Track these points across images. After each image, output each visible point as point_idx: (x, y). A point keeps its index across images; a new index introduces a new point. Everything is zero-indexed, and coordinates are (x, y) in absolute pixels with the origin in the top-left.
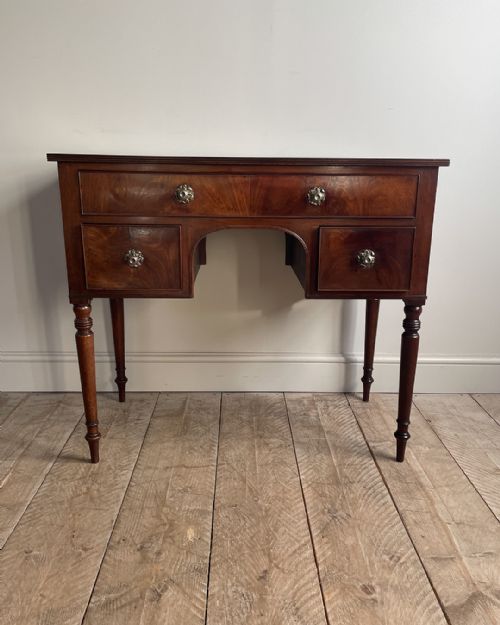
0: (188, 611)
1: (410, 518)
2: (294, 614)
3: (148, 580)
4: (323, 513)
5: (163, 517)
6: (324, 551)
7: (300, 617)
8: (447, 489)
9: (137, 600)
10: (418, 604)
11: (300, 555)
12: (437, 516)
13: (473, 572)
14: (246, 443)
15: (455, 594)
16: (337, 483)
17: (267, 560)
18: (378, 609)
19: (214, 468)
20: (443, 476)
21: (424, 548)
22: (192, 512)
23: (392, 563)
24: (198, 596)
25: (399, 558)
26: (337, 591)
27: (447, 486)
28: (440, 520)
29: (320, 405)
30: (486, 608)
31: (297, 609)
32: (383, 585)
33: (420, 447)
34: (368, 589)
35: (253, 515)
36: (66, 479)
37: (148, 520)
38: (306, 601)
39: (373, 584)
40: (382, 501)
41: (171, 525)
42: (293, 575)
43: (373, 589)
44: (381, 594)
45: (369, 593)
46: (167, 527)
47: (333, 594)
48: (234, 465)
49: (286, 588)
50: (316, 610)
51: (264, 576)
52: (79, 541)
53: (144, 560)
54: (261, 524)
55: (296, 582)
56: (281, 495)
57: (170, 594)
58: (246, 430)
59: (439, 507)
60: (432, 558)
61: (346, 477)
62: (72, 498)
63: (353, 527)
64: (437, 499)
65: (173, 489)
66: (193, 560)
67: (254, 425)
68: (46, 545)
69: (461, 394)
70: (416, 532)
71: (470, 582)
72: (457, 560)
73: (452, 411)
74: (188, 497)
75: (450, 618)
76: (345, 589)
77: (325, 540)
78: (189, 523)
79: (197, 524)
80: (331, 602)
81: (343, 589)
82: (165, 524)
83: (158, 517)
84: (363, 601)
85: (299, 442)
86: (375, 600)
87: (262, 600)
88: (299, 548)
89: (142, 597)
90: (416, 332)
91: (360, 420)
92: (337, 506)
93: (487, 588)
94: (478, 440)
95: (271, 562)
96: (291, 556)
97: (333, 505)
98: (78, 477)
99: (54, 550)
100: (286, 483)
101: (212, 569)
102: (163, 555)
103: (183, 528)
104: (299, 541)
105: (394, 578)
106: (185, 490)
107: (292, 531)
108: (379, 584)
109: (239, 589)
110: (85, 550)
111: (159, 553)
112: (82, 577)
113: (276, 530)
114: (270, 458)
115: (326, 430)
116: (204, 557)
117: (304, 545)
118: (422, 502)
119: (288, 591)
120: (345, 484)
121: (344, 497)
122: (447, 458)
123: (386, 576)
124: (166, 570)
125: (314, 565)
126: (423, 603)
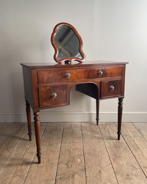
0: (81, 180)
1: (137, 157)
2: (109, 181)
3: (70, 172)
4: (113, 155)
5: (71, 156)
6: (115, 165)
7: (111, 182)
9: (68, 177)
10: (141, 179)
11: (108, 166)
12: (144, 156)
16: (116, 147)
18: (131, 181)
19: (82, 143)
20: (145, 145)
21: (141, 165)
22: (79, 155)
23: (133, 168)
24: (84, 176)
25: (135, 167)
26: (120, 176)
27: (146, 148)
28: (145, 157)
29: (108, 126)
31: (110, 180)
32: (132, 174)
33: (138, 138)
35: (95, 156)
36: (44, 146)
37: (67, 157)
38: (112, 178)
39: (129, 174)
40: (129, 152)
42: (108, 172)
43: (129, 175)
44: (131, 176)
46: (72, 159)
47: (119, 177)
48: (87, 142)
50: (114, 181)
51: (100, 172)
52: (50, 162)
53: (68, 167)
54: (97, 158)
55: (108, 173)
56: (101, 150)
57: (76, 176)
58: (89, 133)
60: (144, 167)
61: (118, 146)
62: (47, 151)
63: (122, 159)
64: (143, 151)
65: (72, 149)
66: (81, 167)
67: (91, 131)
68: (42, 163)
70: (139, 160)
74: (77, 151)
76: (122, 175)
77: (115, 162)
78: (78, 158)
79: (80, 158)
80: (118, 179)
81: (121, 175)
82: (72, 158)
83: (70, 156)
84: (127, 178)
85: (104, 136)
86: (130, 178)
87: (100, 178)
88: (108, 164)
89: (69, 176)
92: (117, 153)
95: (101, 168)
96: (106, 167)
97: (115, 153)
98: (47, 145)
100: (102, 147)
101: (86, 170)
102: (73, 166)
103: (76, 159)
104: (108, 163)
105: (134, 172)
106: (75, 149)
107: (105, 161)
109: (94, 175)
110: (52, 164)
111: (71, 165)
112: (53, 171)
113: (101, 160)
115: (111, 133)
116: (83, 167)
117: (109, 164)
118: (140, 152)
119: (107, 176)
120: (118, 148)
121: (118, 151)
122: (145, 140)
123: (132, 172)
124: (74, 170)
125: (113, 169)
126: (143, 179)
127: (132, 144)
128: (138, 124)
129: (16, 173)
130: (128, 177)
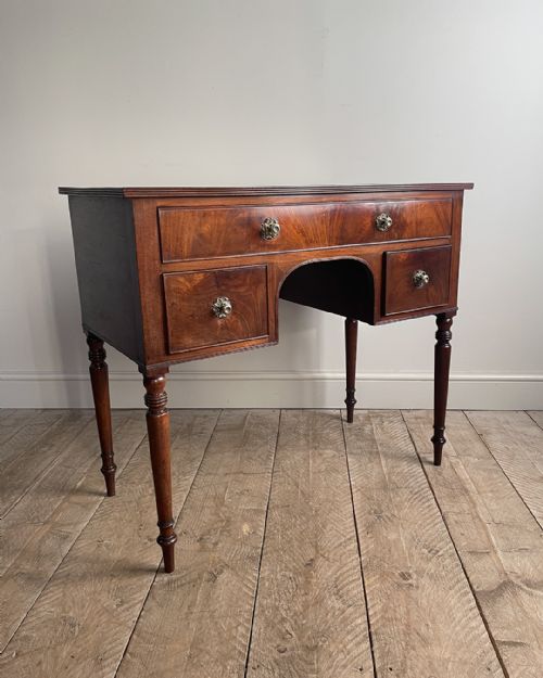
0: (240, 589)
1: (451, 519)
2: (335, 594)
3: (206, 565)
4: (370, 513)
5: (221, 515)
6: (368, 545)
7: (341, 597)
8: (490, 495)
9: (195, 581)
10: (451, 589)
11: (345, 547)
12: (478, 517)
13: (506, 564)
14: (301, 453)
15: (486, 578)
16: (385, 488)
17: (313, 550)
18: (413, 593)
19: (270, 475)
20: (489, 483)
21: (462, 543)
22: (248, 510)
23: (430, 555)
24: (250, 578)
25: (438, 552)
26: (377, 576)
27: (492, 491)
28: (480, 520)
29: (375, 421)
30: (515, 594)
31: (339, 591)
32: (420, 573)
33: (471, 459)
34: (405, 576)
35: (304, 514)
36: (134, 483)
37: (207, 516)
38: (347, 584)
39: (411, 572)
40: (427, 504)
41: (228, 521)
42: (337, 564)
43: (410, 575)
44: (417, 580)
45: (405, 579)
46: (224, 523)
47: (373, 579)
48: (289, 472)
49: (330, 574)
50: (355, 592)
51: (310, 564)
52: (146, 533)
53: (203, 549)
54: (311, 522)
55: (339, 569)
56: (331, 498)
57: (224, 576)
58: (302, 442)
59: (481, 510)
60: (469, 552)
61: (394, 483)
63: (397, 526)
64: (479, 502)
65: (231, 492)
66: (246, 550)
67: (310, 439)
68: (115, 536)
69: (517, 411)
70: (456, 531)
71: (503, 572)
72: (492, 554)
73: (506, 426)
74: (245, 499)
75: (481, 602)
76: (384, 576)
77: (370, 535)
78: (245, 520)
79: (252, 521)
80: (369, 586)
81: (382, 575)
82: (222, 521)
83: (217, 514)
84: (399, 585)
85: (351, 453)
86: (411, 585)
87: (307, 582)
88: (345, 542)
89: (200, 577)
90: (447, 342)
91: (413, 434)
92: (383, 508)
93: (518, 577)
94: (527, 452)
95: (317, 552)
96: (336, 548)
97: (379, 506)
99: (124, 540)
100: (337, 488)
101: (264, 557)
102: (220, 545)
103: (239, 524)
104: (345, 536)
105: (431, 567)
106: (242, 493)
107: (339, 528)
108: (416, 572)
109: (287, 573)
110: (151, 540)
111: (216, 544)
112: (148, 561)
113: (324, 527)
114: (323, 467)
115: (378, 443)
116: (257, 548)
117: (350, 539)
118: (465, 505)
119: (331, 576)
120: (393, 490)
121: (391, 500)
122: (495, 467)
123: (424, 565)
124: (223, 557)
125: (357, 555)
126: (456, 588)
127: (445, 479)
128: (483, 415)
129: (18, 567)
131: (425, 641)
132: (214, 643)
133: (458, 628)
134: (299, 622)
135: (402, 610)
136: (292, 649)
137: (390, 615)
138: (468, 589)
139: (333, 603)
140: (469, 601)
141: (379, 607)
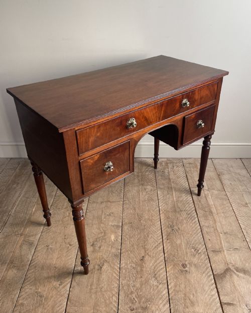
0: (112, 275)
1: (205, 230)
2: (154, 277)
3: (96, 260)
4: (168, 227)
5: (101, 229)
6: (167, 247)
7: (156, 279)
8: (222, 215)
9: (92, 270)
10: (204, 273)
11: (157, 248)
12: (217, 229)
13: (228, 258)
14: (136, 188)
15: (219, 268)
16: (175, 211)
18: (188, 276)
19: (122, 202)
20: (222, 207)
21: (209, 245)
22: (113, 226)
23: (195, 252)
24: (116, 268)
25: (198, 251)
26: (172, 266)
27: (223, 213)
28: (217, 231)
29: (170, 166)
30: (231, 276)
31: (155, 275)
32: (191, 264)
33: (214, 191)
34: (184, 266)
35: (138, 228)
36: (59, 208)
37: (95, 230)
38: (159, 271)
39: (186, 263)
40: (194, 221)
41: (105, 233)
42: (154, 259)
43: (186, 265)
44: (189, 268)
46: (103, 234)
47: (170, 267)
48: (131, 201)
49: (151, 265)
50: (162, 275)
51: (142, 259)
52: (67, 241)
53: (94, 250)
54: (142, 233)
55: (156, 261)
56: (150, 218)
57: (105, 267)
58: (136, 181)
59: (218, 224)
60: (212, 251)
61: (179, 208)
62: (63, 219)
63: (180, 235)
64: (217, 220)
65: (105, 214)
66: (114, 250)
67: (140, 178)
68: (54, 243)
69: (236, 159)
70: (207, 237)
71: (226, 263)
72: (222, 252)
73: (231, 169)
74: (111, 218)
75: (216, 280)
77: (168, 241)
78: (112, 232)
79: (116, 233)
80: (169, 271)
81: (174, 266)
82: (102, 233)
83: (99, 229)
84: (182, 271)
85: (159, 188)
86: (186, 271)
87: (142, 270)
88: (157, 245)
89: (94, 268)
91: (188, 175)
92: (174, 223)
93: (233, 266)
94: (240, 187)
95: (145, 252)
96: (153, 249)
98: (65, 207)
99: (58, 245)
100: (153, 211)
101: (122, 255)
102: (102, 248)
103: (109, 235)
104: (158, 242)
105: (195, 260)
106: (110, 215)
107: (155, 237)
108: (189, 263)
109: (132, 265)
110: (70, 245)
111: (100, 247)
112: (70, 259)
113: (148, 236)
114: (146, 197)
115: (172, 181)
116: (118, 249)
117: (160, 244)
118: (211, 222)
120: (178, 212)
121: (177, 219)
122: (225, 197)
123: (192, 259)
124: (104, 255)
125: (163, 253)
126: (206, 272)
127: (202, 205)
128: (221, 162)
129: (12, 263)
130: (184, 269)
131: (193, 304)
132: (103, 306)
133: (206, 296)
134: (139, 294)
135: (183, 286)
136: (136, 309)
137: (177, 288)
138: (211, 273)
139: (153, 282)
140: (211, 280)
141: (172, 284)
